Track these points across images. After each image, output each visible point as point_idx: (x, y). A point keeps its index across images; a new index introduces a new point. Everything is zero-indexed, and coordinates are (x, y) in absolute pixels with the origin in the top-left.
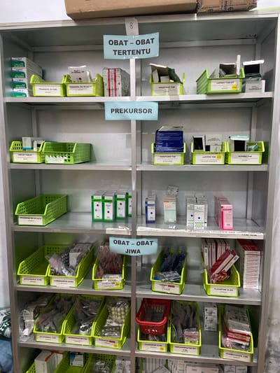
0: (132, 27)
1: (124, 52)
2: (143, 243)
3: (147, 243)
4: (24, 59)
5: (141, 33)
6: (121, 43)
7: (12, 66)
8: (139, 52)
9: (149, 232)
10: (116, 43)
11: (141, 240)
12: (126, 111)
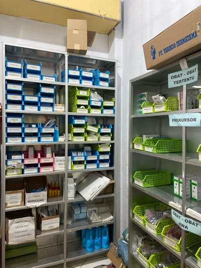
0: (184, 65)
1: (180, 81)
2: (190, 222)
3: (193, 224)
4: (146, 93)
5: (189, 66)
6: (179, 76)
7: (141, 97)
8: (188, 79)
9: (194, 215)
10: (175, 77)
11: (189, 219)
12: (179, 120)
